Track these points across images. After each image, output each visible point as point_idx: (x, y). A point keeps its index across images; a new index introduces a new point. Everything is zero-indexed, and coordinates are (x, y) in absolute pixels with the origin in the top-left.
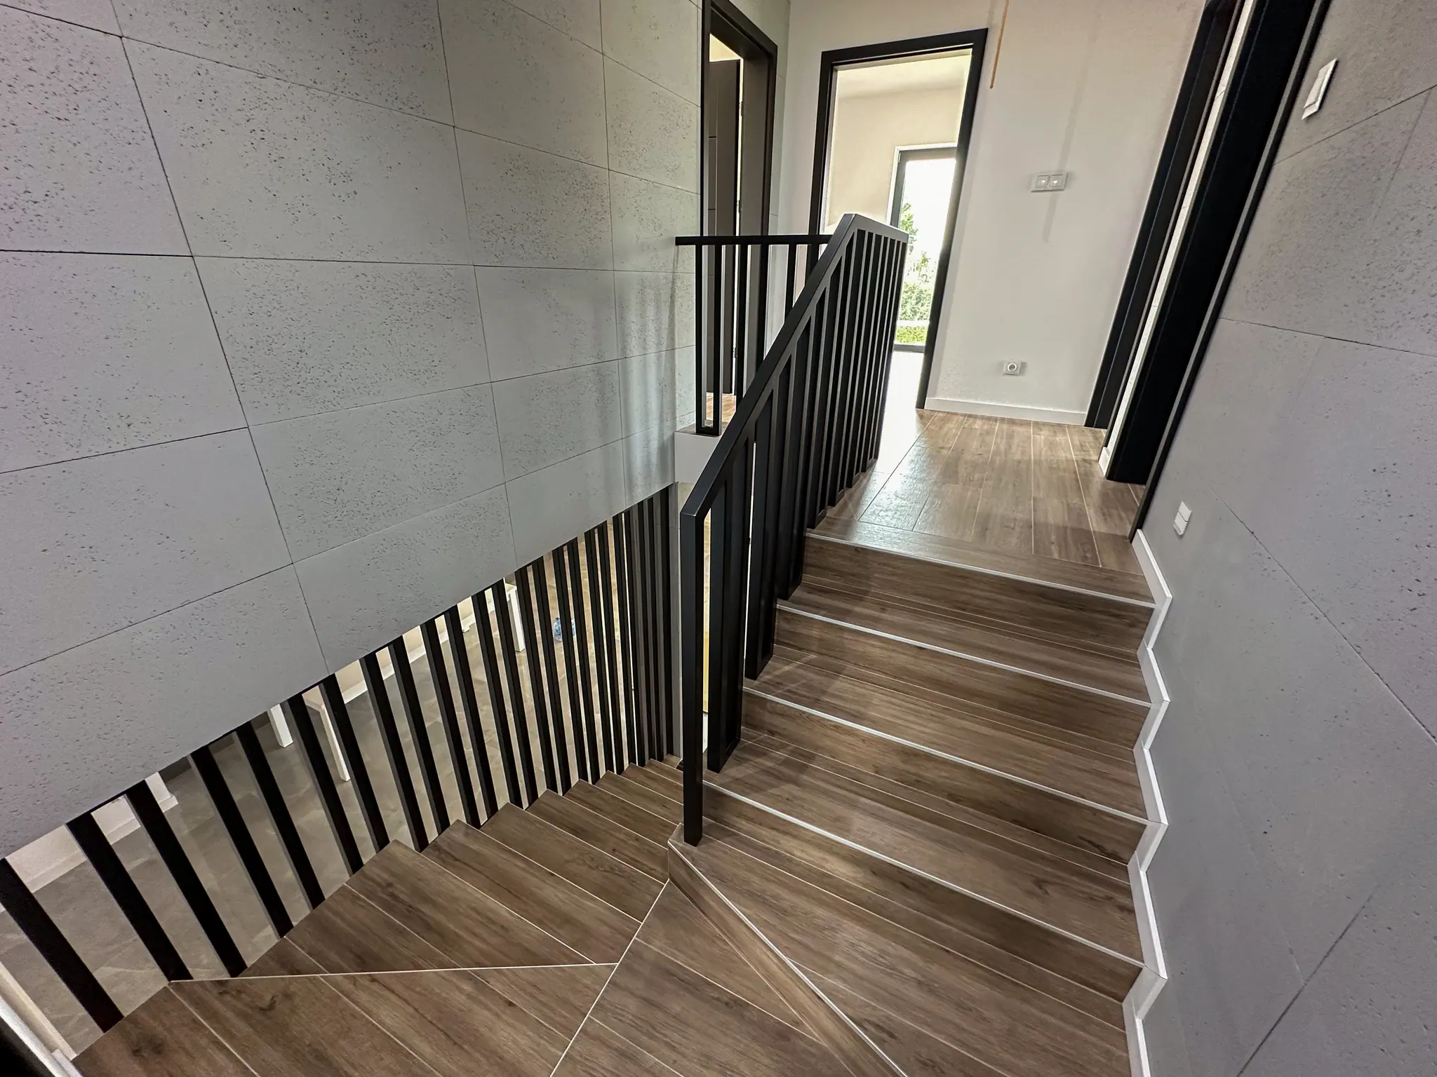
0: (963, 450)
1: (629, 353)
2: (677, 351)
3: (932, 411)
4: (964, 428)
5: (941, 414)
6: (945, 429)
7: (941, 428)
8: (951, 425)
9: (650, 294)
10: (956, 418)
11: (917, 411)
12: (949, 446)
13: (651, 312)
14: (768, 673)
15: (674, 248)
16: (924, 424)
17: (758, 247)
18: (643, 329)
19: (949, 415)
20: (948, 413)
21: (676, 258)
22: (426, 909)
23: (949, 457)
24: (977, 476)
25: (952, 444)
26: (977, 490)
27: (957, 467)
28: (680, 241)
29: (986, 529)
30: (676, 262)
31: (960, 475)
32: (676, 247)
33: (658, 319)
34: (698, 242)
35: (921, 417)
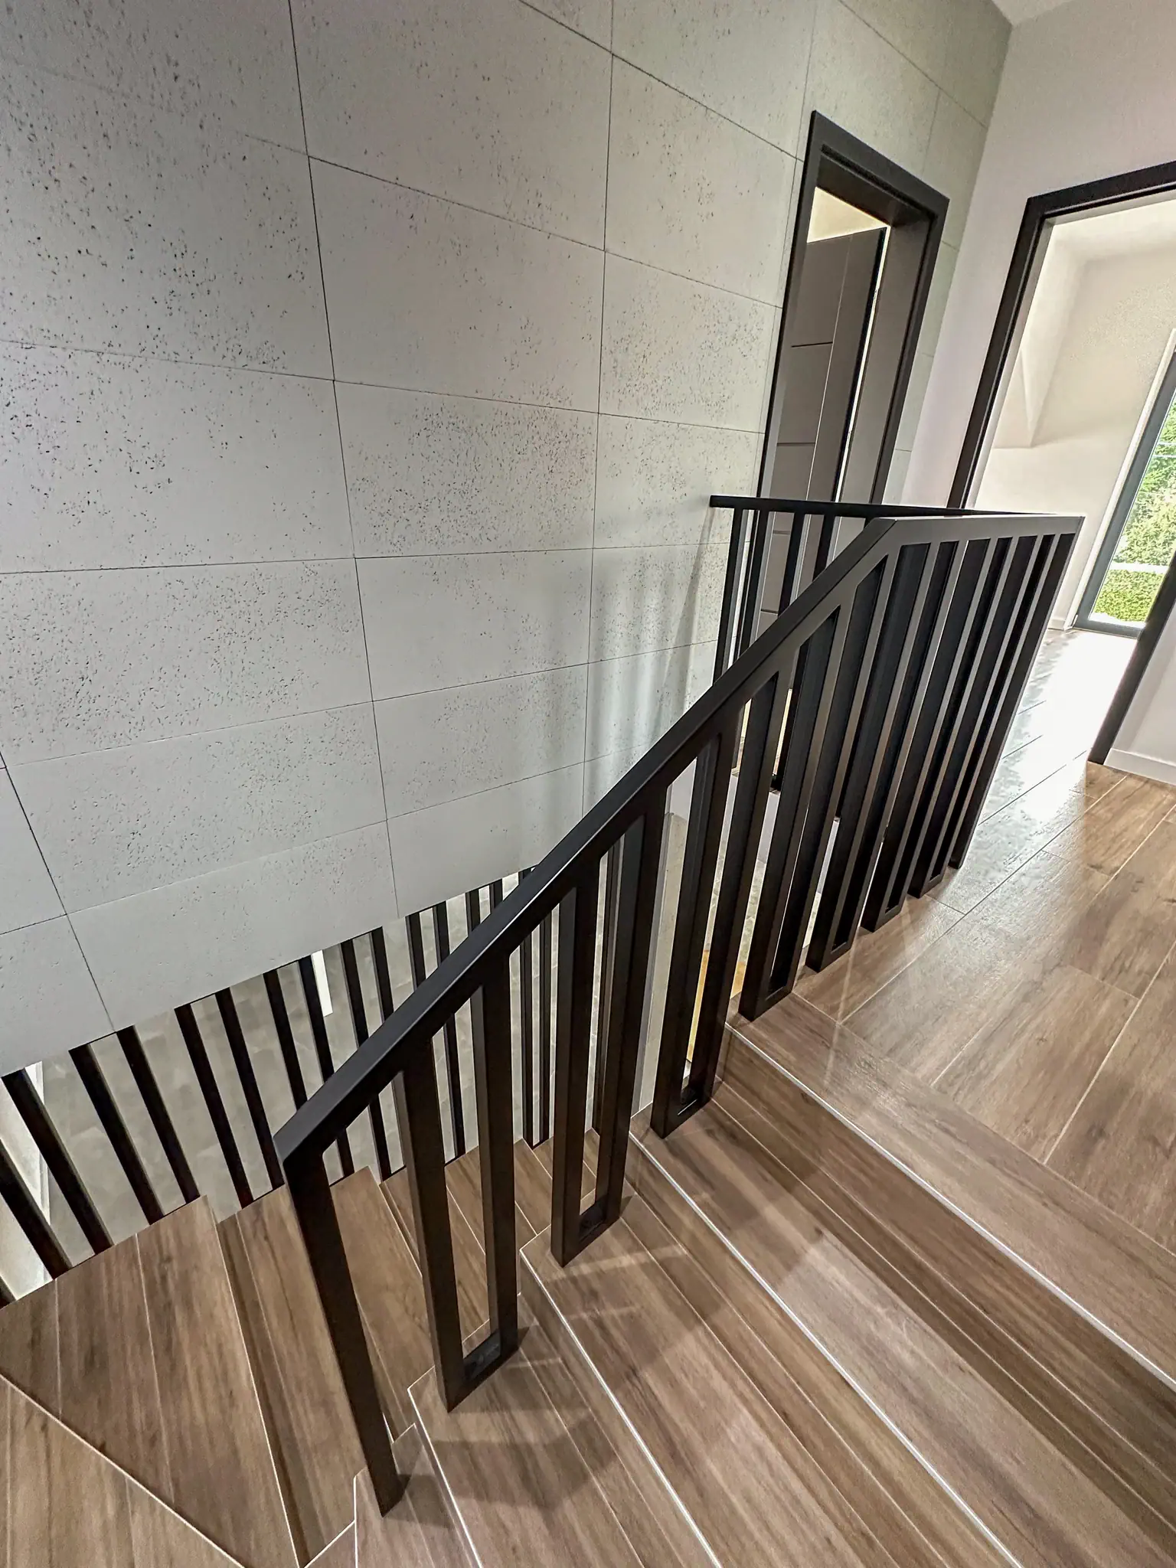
0: (1140, 882)
1: (608, 655)
2: (693, 648)
3: (1117, 771)
4: (1166, 823)
5: (1131, 783)
6: (1122, 822)
7: (1117, 815)
8: (1141, 812)
9: (654, 575)
10: (1159, 796)
11: (1088, 768)
12: (1116, 864)
13: (653, 600)
14: (590, 1259)
15: (706, 510)
16: (1088, 801)
17: (821, 518)
18: (637, 621)
19: (1148, 787)
20: (1148, 781)
21: (708, 524)
22: (180, 1318)
23: (1101, 897)
24: (1142, 962)
25: (1120, 862)
26: (1126, 1001)
27: (1107, 924)
28: (716, 502)
29: (1101, 1133)
30: (707, 530)
31: (1107, 947)
32: (710, 509)
33: (665, 608)
34: (738, 505)
35: (1090, 782)
